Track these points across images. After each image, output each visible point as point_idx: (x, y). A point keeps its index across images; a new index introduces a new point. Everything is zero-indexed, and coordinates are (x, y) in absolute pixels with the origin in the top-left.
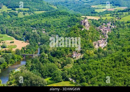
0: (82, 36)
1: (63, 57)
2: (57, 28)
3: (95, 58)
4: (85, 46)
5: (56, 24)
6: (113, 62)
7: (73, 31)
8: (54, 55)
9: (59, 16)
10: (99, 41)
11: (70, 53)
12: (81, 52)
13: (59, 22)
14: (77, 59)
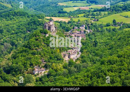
0: (47, 44)
1: (20, 73)
2: (12, 34)
3: (64, 75)
4: (51, 58)
5: (10, 29)
6: (89, 79)
7: (34, 38)
9: (14, 17)
10: (70, 50)
11: (31, 68)
12: (46, 67)
13: (14, 25)
14: (40, 76)
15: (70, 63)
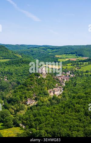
0: (38, 83)
1: (17, 103)
2: (19, 76)
3: (48, 106)
4: (40, 93)
5: (18, 72)
6: (63, 109)
7: (30, 78)
8: (9, 102)
9: (22, 64)
10: (55, 88)
11: (25, 100)
12: (36, 99)
13: (21, 70)
14: (31, 105)
15: (54, 98)
